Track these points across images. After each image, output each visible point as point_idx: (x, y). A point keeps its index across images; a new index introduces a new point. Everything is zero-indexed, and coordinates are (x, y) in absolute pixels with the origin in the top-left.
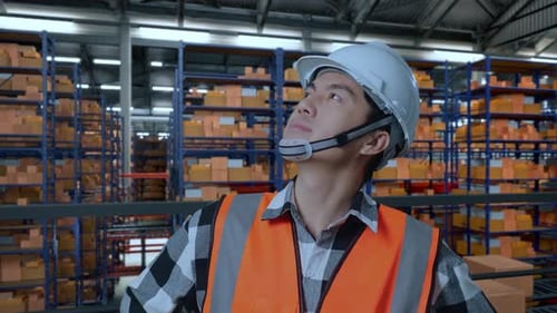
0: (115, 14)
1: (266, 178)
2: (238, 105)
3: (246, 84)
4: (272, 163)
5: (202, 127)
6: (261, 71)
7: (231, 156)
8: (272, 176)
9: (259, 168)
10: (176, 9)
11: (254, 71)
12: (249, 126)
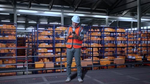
0: (13, 6)
1: (52, 47)
2: (47, 34)
3: (49, 31)
4: (53, 44)
5: (41, 38)
6: (51, 28)
7: (46, 43)
8: (53, 46)
9: (51, 45)
10: (29, 5)
11: (50, 28)
12: (49, 38)
